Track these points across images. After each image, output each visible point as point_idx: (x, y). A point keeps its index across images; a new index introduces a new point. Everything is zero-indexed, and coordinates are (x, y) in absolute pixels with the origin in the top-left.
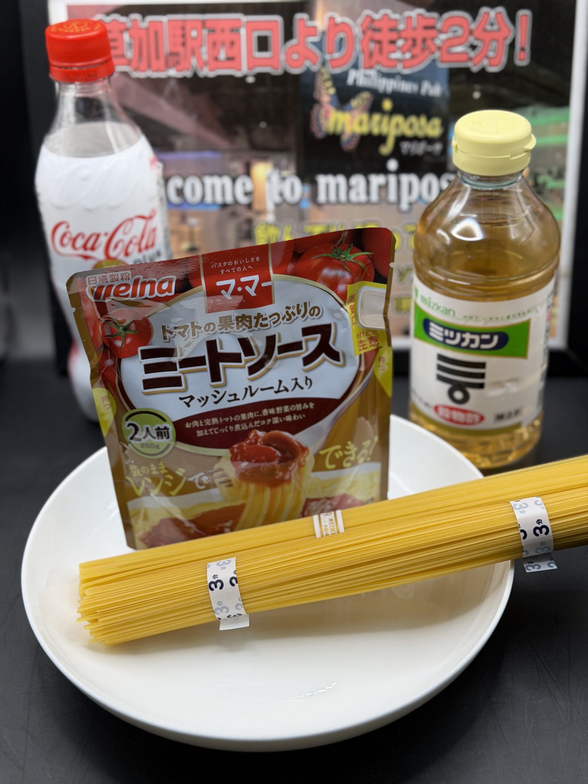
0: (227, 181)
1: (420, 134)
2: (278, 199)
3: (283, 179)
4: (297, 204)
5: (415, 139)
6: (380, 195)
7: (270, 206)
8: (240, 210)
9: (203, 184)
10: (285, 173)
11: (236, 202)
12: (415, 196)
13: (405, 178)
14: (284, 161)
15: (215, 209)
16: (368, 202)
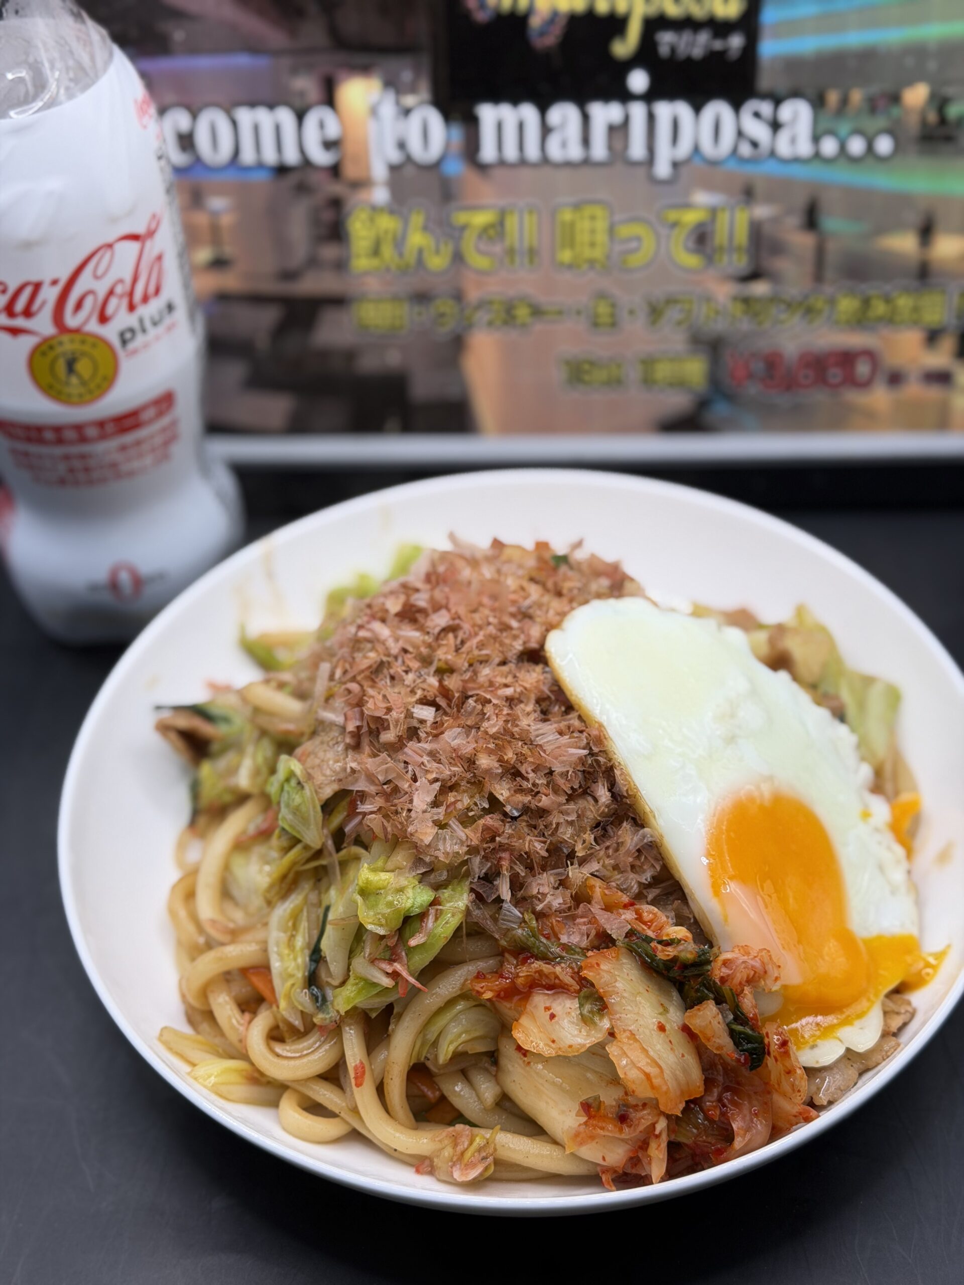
0: (285, 116)
1: (698, 12)
2: (395, 156)
3: (407, 112)
4: (435, 166)
5: (687, 24)
6: (610, 147)
7: (379, 171)
8: (315, 178)
9: (234, 123)
10: (409, 100)
11: (307, 163)
12: (684, 148)
13: (665, 110)
14: (407, 76)
15: (262, 177)
16: (586, 162)
